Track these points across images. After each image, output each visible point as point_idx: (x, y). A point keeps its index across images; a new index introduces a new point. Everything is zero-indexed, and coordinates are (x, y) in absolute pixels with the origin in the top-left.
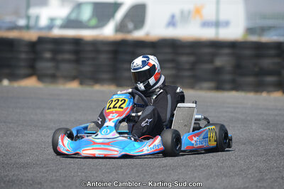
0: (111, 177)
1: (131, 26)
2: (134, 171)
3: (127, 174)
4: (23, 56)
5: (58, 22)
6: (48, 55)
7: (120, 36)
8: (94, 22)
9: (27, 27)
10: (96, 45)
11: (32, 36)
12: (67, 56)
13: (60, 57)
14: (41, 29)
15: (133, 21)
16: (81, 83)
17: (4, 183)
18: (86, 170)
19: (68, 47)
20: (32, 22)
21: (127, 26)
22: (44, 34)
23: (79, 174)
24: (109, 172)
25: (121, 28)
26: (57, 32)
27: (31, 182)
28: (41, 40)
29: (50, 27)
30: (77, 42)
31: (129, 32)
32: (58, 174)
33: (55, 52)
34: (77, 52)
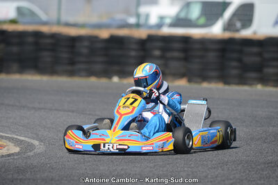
1: (238, 25)
2: (240, 167)
4: (133, 53)
5: (168, 21)
6: (157, 53)
7: (228, 35)
8: (202, 21)
9: (138, 25)
10: (205, 43)
11: (142, 34)
12: (176, 54)
13: (169, 55)
14: (151, 27)
15: (240, 20)
16: (190, 81)
19: (177, 45)
20: (142, 21)
21: (235, 25)
22: (154, 32)
23: (186, 169)
26: (166, 31)
28: (151, 38)
29: (160, 26)
30: (186, 40)
31: (238, 31)
33: (164, 50)
34: (185, 50)
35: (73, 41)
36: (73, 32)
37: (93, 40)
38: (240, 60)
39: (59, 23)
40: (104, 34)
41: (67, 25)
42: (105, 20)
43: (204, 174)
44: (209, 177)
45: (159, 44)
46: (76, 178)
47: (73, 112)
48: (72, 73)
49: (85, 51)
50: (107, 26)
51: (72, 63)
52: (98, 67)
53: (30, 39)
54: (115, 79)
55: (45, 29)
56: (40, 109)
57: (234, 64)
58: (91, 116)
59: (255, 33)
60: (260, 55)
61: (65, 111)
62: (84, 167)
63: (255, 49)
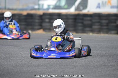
1: (81, 8)
3: (80, 69)
4: (37, 21)
5: (52, 7)
6: (47, 20)
7: (77, 12)
8: (66, 7)
9: (39, 9)
10: (67, 16)
11: (41, 12)
14: (44, 10)
15: (82, 6)
17: (29, 73)
18: (63, 68)
20: (41, 7)
21: (80, 8)
22: (46, 12)
23: (60, 69)
24: (72, 69)
25: (77, 9)
26: (51, 11)
27: (40, 73)
28: (44, 14)
29: (48, 9)
30: (59, 15)
31: (81, 10)
32: (51, 69)
33: (50, 19)
37: (20, 15)
38: (82, 23)
39: (5, 9)
40: (25, 13)
41: (9, 9)
42: (25, 7)
43: (68, 71)
44: (70, 72)
45: (48, 17)
46: (13, 74)
47: (12, 46)
50: (26, 10)
52: (22, 27)
57: (80, 24)
58: (19, 48)
59: (88, 11)
60: (91, 20)
61: (8, 45)
62: (17, 69)
63: (89, 18)
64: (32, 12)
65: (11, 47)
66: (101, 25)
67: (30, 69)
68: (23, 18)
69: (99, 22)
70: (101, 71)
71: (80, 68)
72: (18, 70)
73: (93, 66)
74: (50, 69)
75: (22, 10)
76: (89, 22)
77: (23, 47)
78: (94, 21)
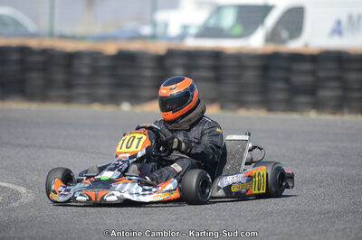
0: (258, 227)
1: (285, 34)
2: (288, 219)
3: (278, 222)
4: (148, 73)
5: (193, 31)
7: (271, 48)
8: (238, 30)
9: (154, 37)
10: (241, 59)
11: (160, 47)
12: (204, 74)
14: (171, 39)
15: (288, 29)
16: (222, 107)
18: (226, 217)
19: (204, 62)
20: (160, 30)
21: (280, 35)
22: (175, 45)
23: (218, 222)
24: (255, 220)
25: (272, 37)
26: (192, 43)
28: (171, 54)
29: (182, 37)
30: (217, 55)
31: (283, 42)
32: (190, 222)
33: (189, 68)
34: (216, 68)
35: (70, 58)
36: (70, 46)
37: (95, 56)
38: (287, 80)
39: (51, 35)
40: (111, 49)
41: (62, 37)
42: (111, 31)
45: (181, 61)
46: (74, 235)
47: (70, 149)
48: (69, 100)
49: (85, 71)
50: (113, 38)
51: (69, 86)
52: (103, 91)
53: (15, 57)
54: (126, 107)
55: (34, 43)
56: (27, 146)
57: (280, 85)
58: (94, 156)
59: (306, 45)
60: (313, 73)
61: (59, 148)
62: (85, 221)
63: (307, 66)
64: (134, 46)
65: (68, 152)
66: (345, 87)
67: (125, 222)
68: (104, 63)
69: (339, 79)
70: (345, 229)
71: (280, 218)
72: (87, 224)
73: (320, 213)
74: (186, 222)
75: (103, 38)
76: (308, 79)
77: (104, 154)
78: (322, 74)
